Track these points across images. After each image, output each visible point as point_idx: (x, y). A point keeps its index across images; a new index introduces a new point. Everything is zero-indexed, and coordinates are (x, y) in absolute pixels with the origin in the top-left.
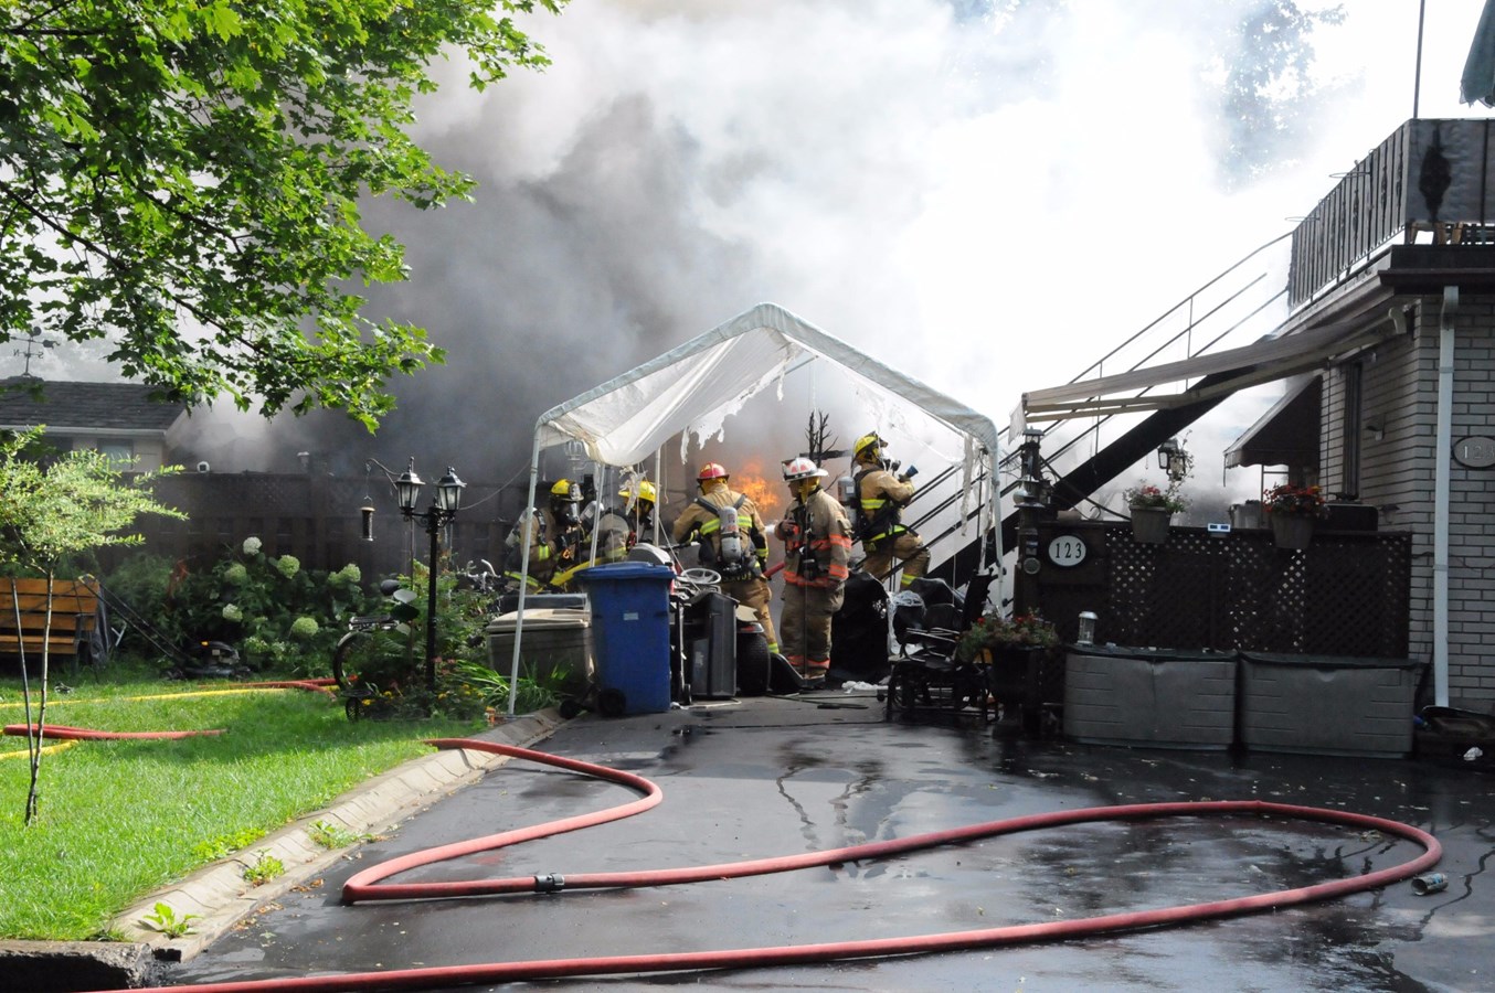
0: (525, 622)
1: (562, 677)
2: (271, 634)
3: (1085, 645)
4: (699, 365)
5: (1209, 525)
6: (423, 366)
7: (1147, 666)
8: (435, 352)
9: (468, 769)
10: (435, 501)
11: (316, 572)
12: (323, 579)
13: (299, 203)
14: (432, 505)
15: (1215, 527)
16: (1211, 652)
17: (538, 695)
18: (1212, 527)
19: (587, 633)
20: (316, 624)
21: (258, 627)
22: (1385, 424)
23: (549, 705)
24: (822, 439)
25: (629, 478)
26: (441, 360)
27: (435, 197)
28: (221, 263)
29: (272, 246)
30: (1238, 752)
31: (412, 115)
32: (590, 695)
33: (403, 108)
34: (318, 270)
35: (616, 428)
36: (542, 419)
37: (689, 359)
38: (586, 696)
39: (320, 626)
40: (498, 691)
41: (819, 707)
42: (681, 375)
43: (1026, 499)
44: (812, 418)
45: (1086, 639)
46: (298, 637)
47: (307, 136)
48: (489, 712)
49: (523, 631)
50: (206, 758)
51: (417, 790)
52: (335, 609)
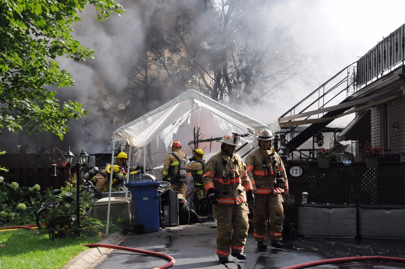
0: (111, 202)
1: (121, 220)
2: (9, 210)
3: (305, 203)
4: (168, 112)
5: (344, 161)
6: (81, 117)
7: (326, 210)
8: (84, 112)
9: (101, 255)
10: (78, 161)
11: (24, 188)
12: (27, 190)
13: (37, 61)
14: (77, 163)
15: (346, 162)
16: (347, 204)
17: (114, 227)
18: (345, 162)
19: (129, 205)
20: (25, 206)
21: (4, 208)
22: (399, 125)
23: (118, 230)
24: (198, 136)
25: (137, 151)
26: (87, 114)
27: (81, 57)
28: (7, 81)
29: (25, 75)
30: (359, 239)
31: (72, 29)
32: (131, 227)
33: (68, 26)
34: (41, 82)
35: (139, 134)
36: (115, 132)
37: (165, 110)
38: (130, 227)
39: (27, 206)
40: (100, 227)
41: (211, 228)
42: (162, 115)
43: (282, 154)
44: (194, 129)
45: (304, 201)
46: (20, 211)
47: (37, 36)
48: (100, 234)
49: (111, 205)
50: (6, 254)
51: (88, 262)
52: (31, 200)
